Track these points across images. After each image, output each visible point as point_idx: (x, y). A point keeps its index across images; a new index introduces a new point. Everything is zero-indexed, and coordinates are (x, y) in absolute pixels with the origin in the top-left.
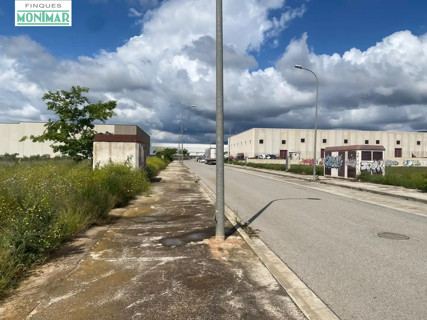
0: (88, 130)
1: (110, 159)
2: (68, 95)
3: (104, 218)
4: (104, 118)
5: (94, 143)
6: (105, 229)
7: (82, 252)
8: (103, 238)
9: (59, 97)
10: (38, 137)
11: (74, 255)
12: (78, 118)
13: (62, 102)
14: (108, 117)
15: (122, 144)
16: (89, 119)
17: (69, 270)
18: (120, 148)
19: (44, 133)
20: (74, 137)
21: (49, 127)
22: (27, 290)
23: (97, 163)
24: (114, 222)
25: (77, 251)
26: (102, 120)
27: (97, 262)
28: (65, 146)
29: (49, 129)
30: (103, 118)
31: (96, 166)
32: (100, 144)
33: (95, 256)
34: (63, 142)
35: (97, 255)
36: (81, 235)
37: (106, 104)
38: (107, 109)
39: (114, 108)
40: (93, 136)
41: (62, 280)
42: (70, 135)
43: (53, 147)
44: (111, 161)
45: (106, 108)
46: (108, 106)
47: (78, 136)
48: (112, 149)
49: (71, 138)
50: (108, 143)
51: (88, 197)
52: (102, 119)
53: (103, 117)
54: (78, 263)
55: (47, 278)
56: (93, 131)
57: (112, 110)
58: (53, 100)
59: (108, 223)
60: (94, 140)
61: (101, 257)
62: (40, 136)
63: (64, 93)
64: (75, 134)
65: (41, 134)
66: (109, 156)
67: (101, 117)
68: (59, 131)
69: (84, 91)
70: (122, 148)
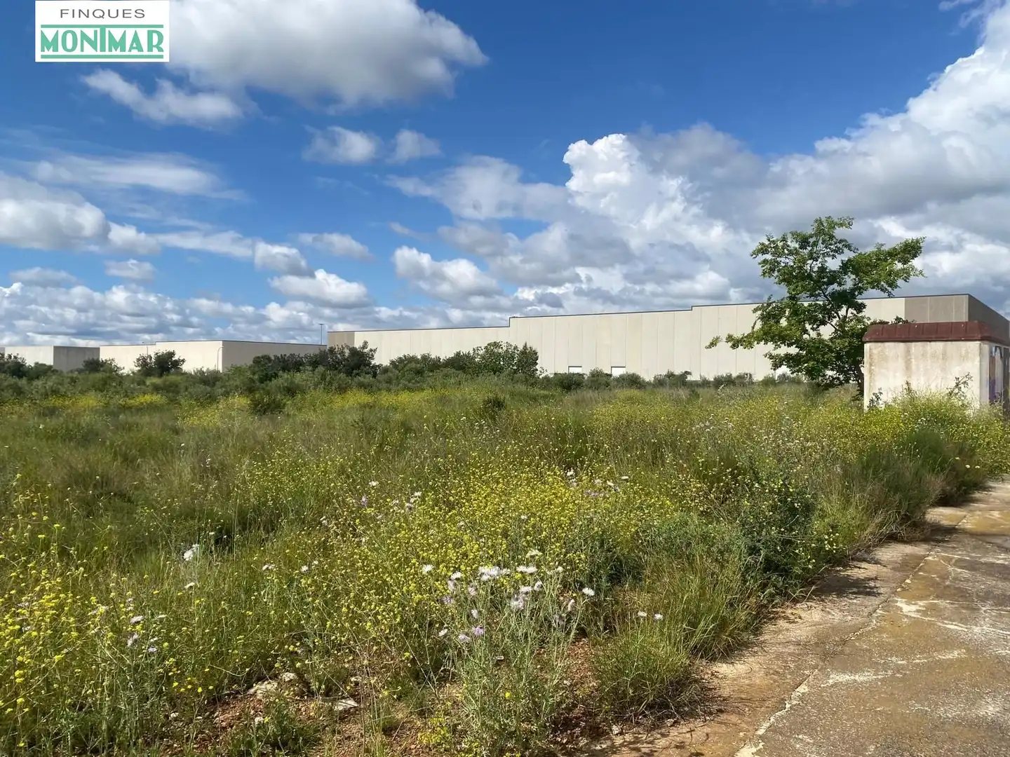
0: (851, 315)
1: (907, 383)
2: (804, 242)
3: (915, 525)
4: (890, 285)
5: (867, 346)
6: (919, 551)
7: (874, 592)
8: (918, 571)
9: (786, 246)
10: (741, 337)
11: (858, 596)
12: (827, 289)
13: (792, 258)
14: (900, 282)
15: (938, 346)
16: (853, 290)
17: (854, 625)
18: (934, 356)
19: (753, 328)
20: (819, 334)
21: (762, 314)
22: (779, 644)
23: (874, 394)
24: (940, 538)
25: (861, 589)
26: (883, 290)
27: (915, 622)
28: (798, 353)
29: (762, 318)
30: (888, 285)
31: (872, 401)
32: (880, 349)
33: (909, 609)
34: (794, 346)
35: (914, 608)
36: (866, 556)
37: (895, 249)
38: (896, 262)
39: (916, 257)
40: (864, 330)
41: (844, 642)
42: (807, 330)
43: (771, 357)
44: (909, 390)
45: (894, 260)
46: (899, 253)
47: (827, 332)
48: (913, 360)
49: (809, 335)
50: (902, 345)
51: (875, 472)
52: (886, 289)
53: (887, 283)
54: (870, 614)
55: (812, 630)
56: (863, 318)
57: (910, 263)
58: (773, 254)
59: (926, 540)
60: (867, 339)
61: (924, 613)
62: (746, 335)
63: (796, 235)
64: (818, 326)
65: (748, 331)
66: (905, 379)
67: (882, 283)
68: (784, 322)
69: (841, 225)
70: (941, 357)
